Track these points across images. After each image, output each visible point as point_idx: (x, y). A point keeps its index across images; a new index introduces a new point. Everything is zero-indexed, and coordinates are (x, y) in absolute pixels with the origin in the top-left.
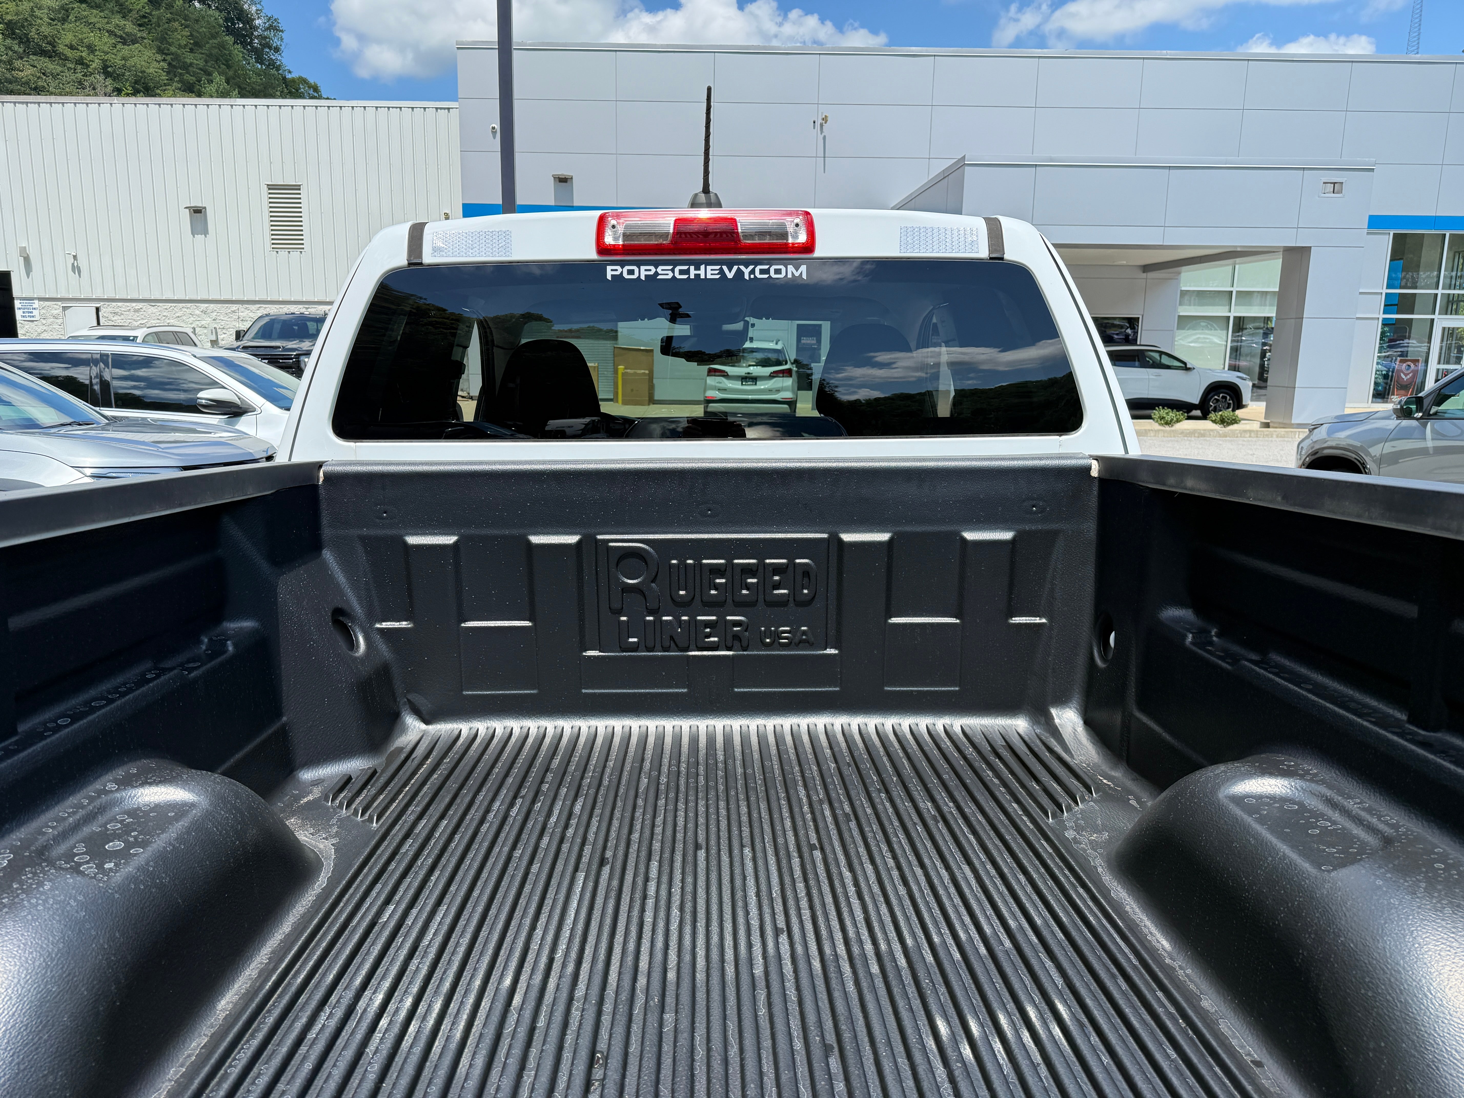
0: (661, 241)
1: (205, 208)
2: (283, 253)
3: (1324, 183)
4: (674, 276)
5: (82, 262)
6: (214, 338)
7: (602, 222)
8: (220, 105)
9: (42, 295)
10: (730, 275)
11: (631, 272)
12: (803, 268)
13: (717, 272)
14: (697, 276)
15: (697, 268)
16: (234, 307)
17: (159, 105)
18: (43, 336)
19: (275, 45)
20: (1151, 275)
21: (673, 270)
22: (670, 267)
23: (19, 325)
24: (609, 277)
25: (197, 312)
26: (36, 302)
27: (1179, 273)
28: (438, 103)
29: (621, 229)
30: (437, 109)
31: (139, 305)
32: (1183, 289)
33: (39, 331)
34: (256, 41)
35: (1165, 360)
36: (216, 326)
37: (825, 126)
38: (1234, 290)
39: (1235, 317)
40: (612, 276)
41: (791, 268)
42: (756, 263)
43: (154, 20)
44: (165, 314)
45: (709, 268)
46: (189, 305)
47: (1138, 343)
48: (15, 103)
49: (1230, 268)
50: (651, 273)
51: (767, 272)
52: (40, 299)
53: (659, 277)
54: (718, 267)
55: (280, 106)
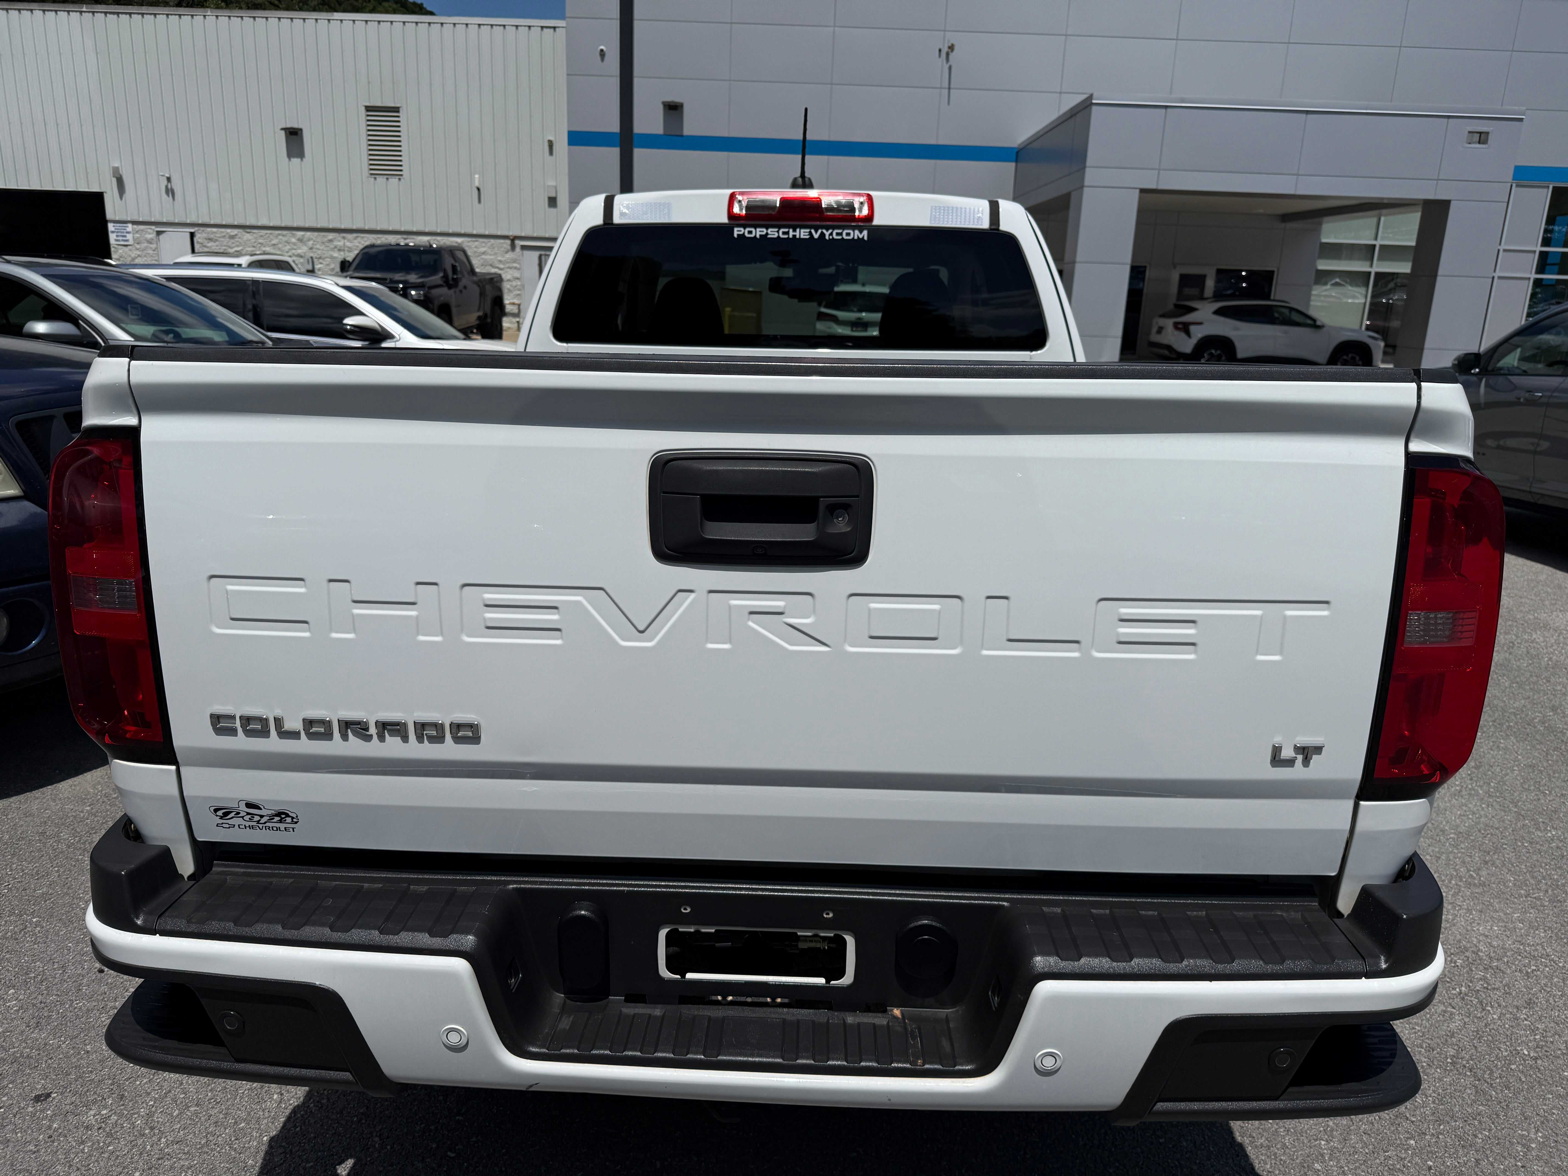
0: (771, 212)
1: (301, 130)
2: (381, 180)
3: (1470, 132)
4: (779, 236)
5: (176, 185)
6: (310, 267)
7: (732, 197)
8: (316, 20)
9: (136, 218)
10: (816, 236)
11: (750, 232)
12: (865, 233)
13: (807, 234)
14: (794, 236)
15: (794, 231)
16: (331, 236)
17: (254, 18)
18: (137, 261)
20: (1290, 225)
21: (778, 232)
22: (776, 230)
23: (112, 249)
24: (735, 236)
25: (293, 240)
26: (130, 225)
27: (1320, 224)
28: (543, 21)
29: (744, 204)
30: (542, 27)
31: (234, 232)
32: (1324, 240)
33: (133, 255)
35: (1295, 317)
36: (312, 255)
37: (952, 56)
38: (1378, 243)
39: (1377, 274)
40: (738, 235)
41: (857, 232)
42: (834, 228)
44: (260, 241)
45: (802, 231)
46: (285, 232)
47: (1272, 298)
48: (106, 13)
49: (1375, 220)
50: (764, 233)
51: (841, 234)
52: (134, 223)
53: (769, 236)
54: (808, 230)
55: (379, 22)
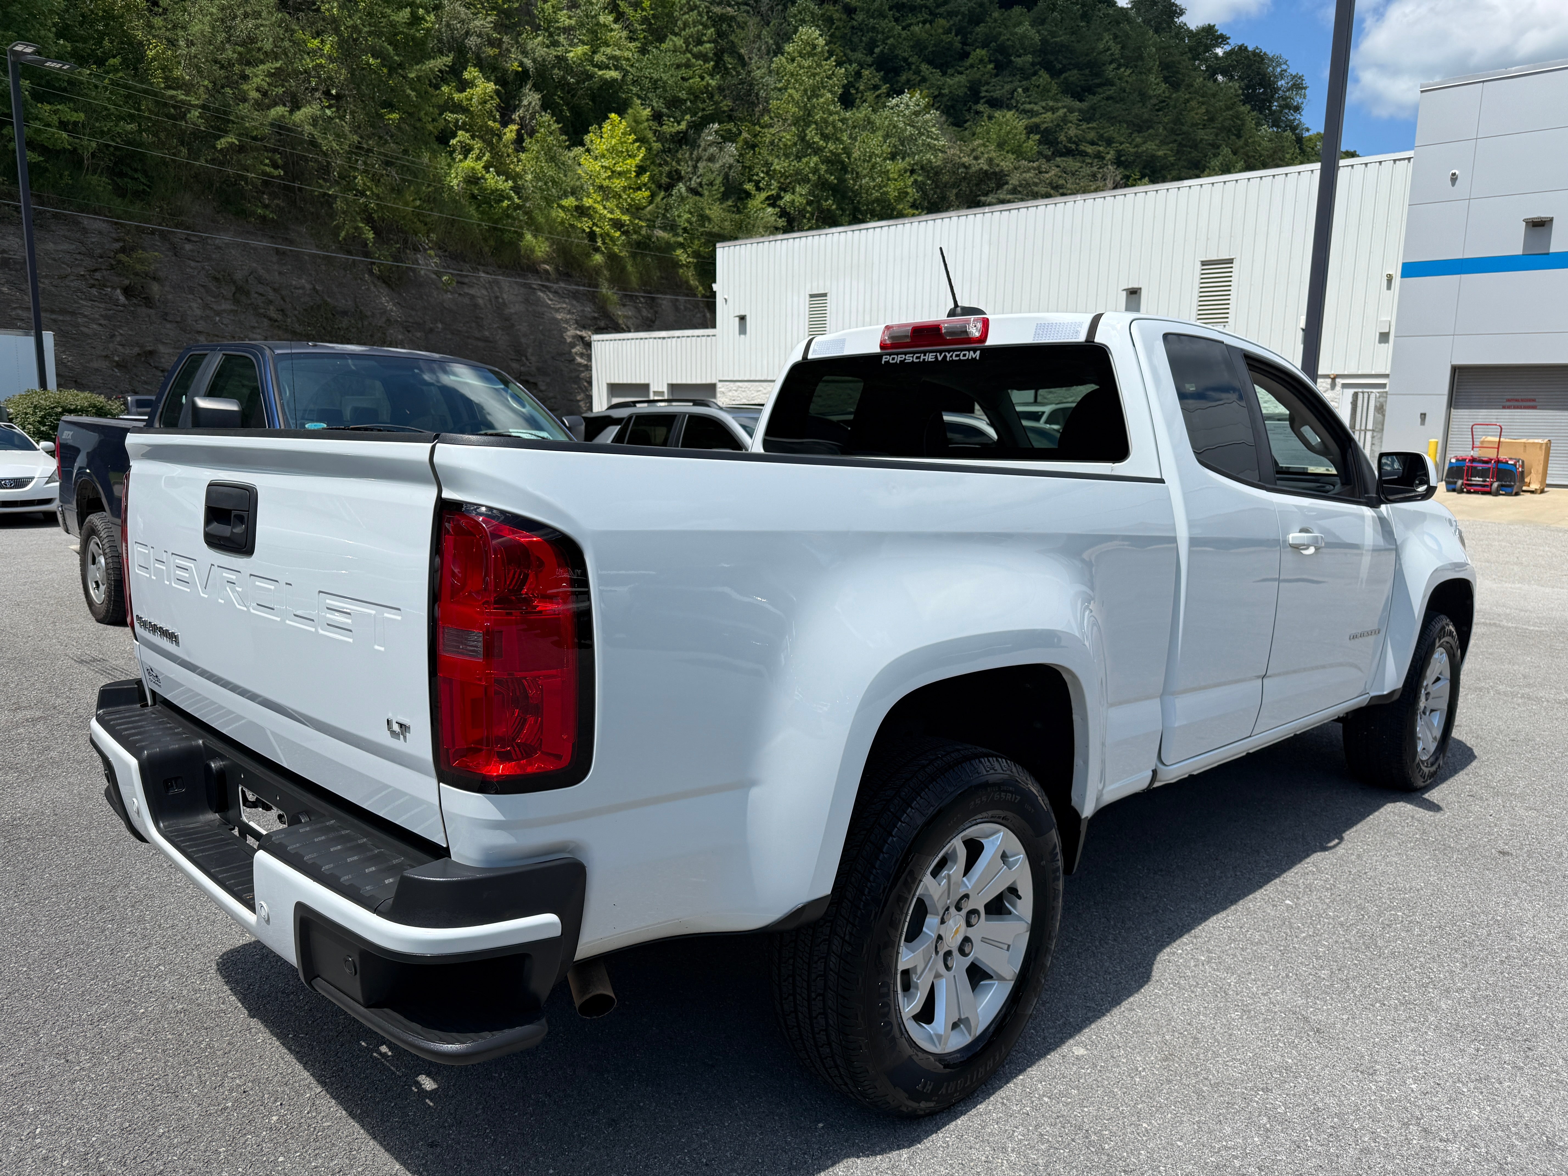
0: (907, 340)
1: (1141, 289)
4: (913, 361)
11: (894, 359)
12: (978, 353)
13: (934, 357)
14: (924, 360)
15: (925, 355)
19: (1295, 104)
21: (913, 357)
24: (883, 363)
30: (1395, 161)
34: (1275, 104)
40: (885, 362)
41: (972, 353)
43: (1172, 103)
45: (930, 355)
50: (903, 359)
51: (959, 355)
53: (906, 361)
54: (934, 354)
